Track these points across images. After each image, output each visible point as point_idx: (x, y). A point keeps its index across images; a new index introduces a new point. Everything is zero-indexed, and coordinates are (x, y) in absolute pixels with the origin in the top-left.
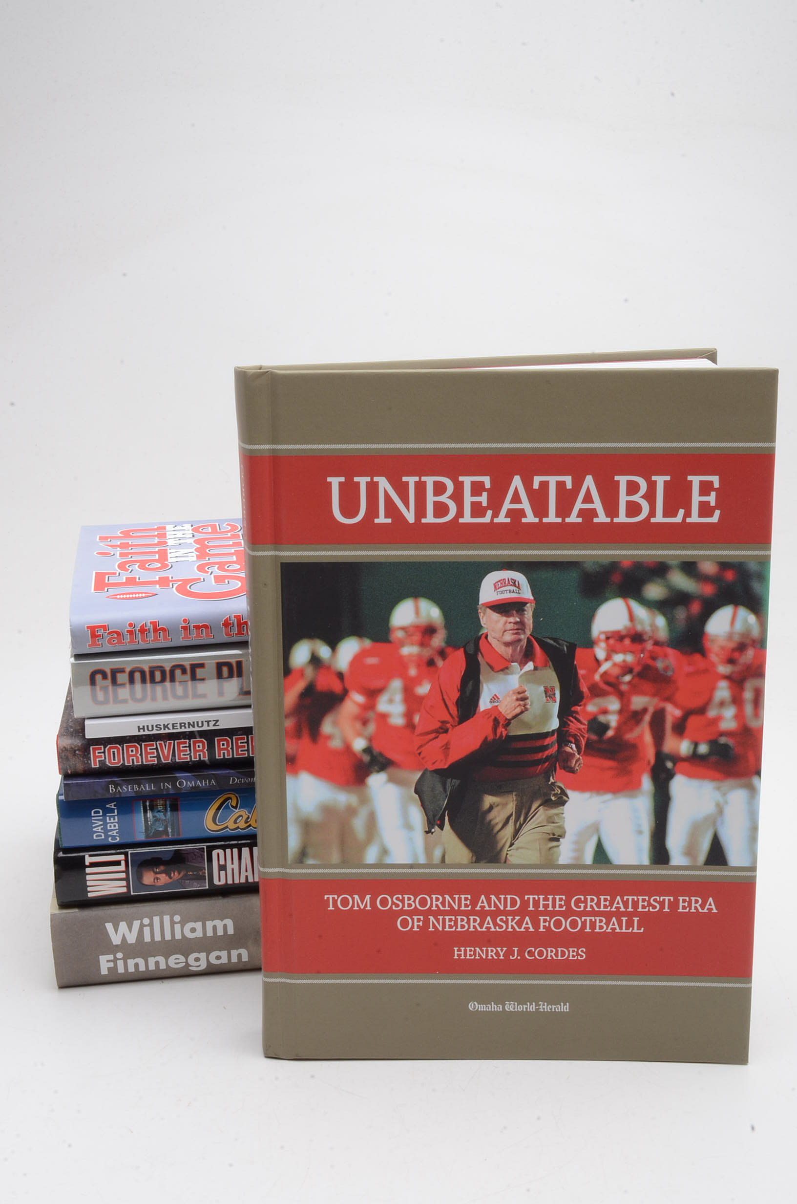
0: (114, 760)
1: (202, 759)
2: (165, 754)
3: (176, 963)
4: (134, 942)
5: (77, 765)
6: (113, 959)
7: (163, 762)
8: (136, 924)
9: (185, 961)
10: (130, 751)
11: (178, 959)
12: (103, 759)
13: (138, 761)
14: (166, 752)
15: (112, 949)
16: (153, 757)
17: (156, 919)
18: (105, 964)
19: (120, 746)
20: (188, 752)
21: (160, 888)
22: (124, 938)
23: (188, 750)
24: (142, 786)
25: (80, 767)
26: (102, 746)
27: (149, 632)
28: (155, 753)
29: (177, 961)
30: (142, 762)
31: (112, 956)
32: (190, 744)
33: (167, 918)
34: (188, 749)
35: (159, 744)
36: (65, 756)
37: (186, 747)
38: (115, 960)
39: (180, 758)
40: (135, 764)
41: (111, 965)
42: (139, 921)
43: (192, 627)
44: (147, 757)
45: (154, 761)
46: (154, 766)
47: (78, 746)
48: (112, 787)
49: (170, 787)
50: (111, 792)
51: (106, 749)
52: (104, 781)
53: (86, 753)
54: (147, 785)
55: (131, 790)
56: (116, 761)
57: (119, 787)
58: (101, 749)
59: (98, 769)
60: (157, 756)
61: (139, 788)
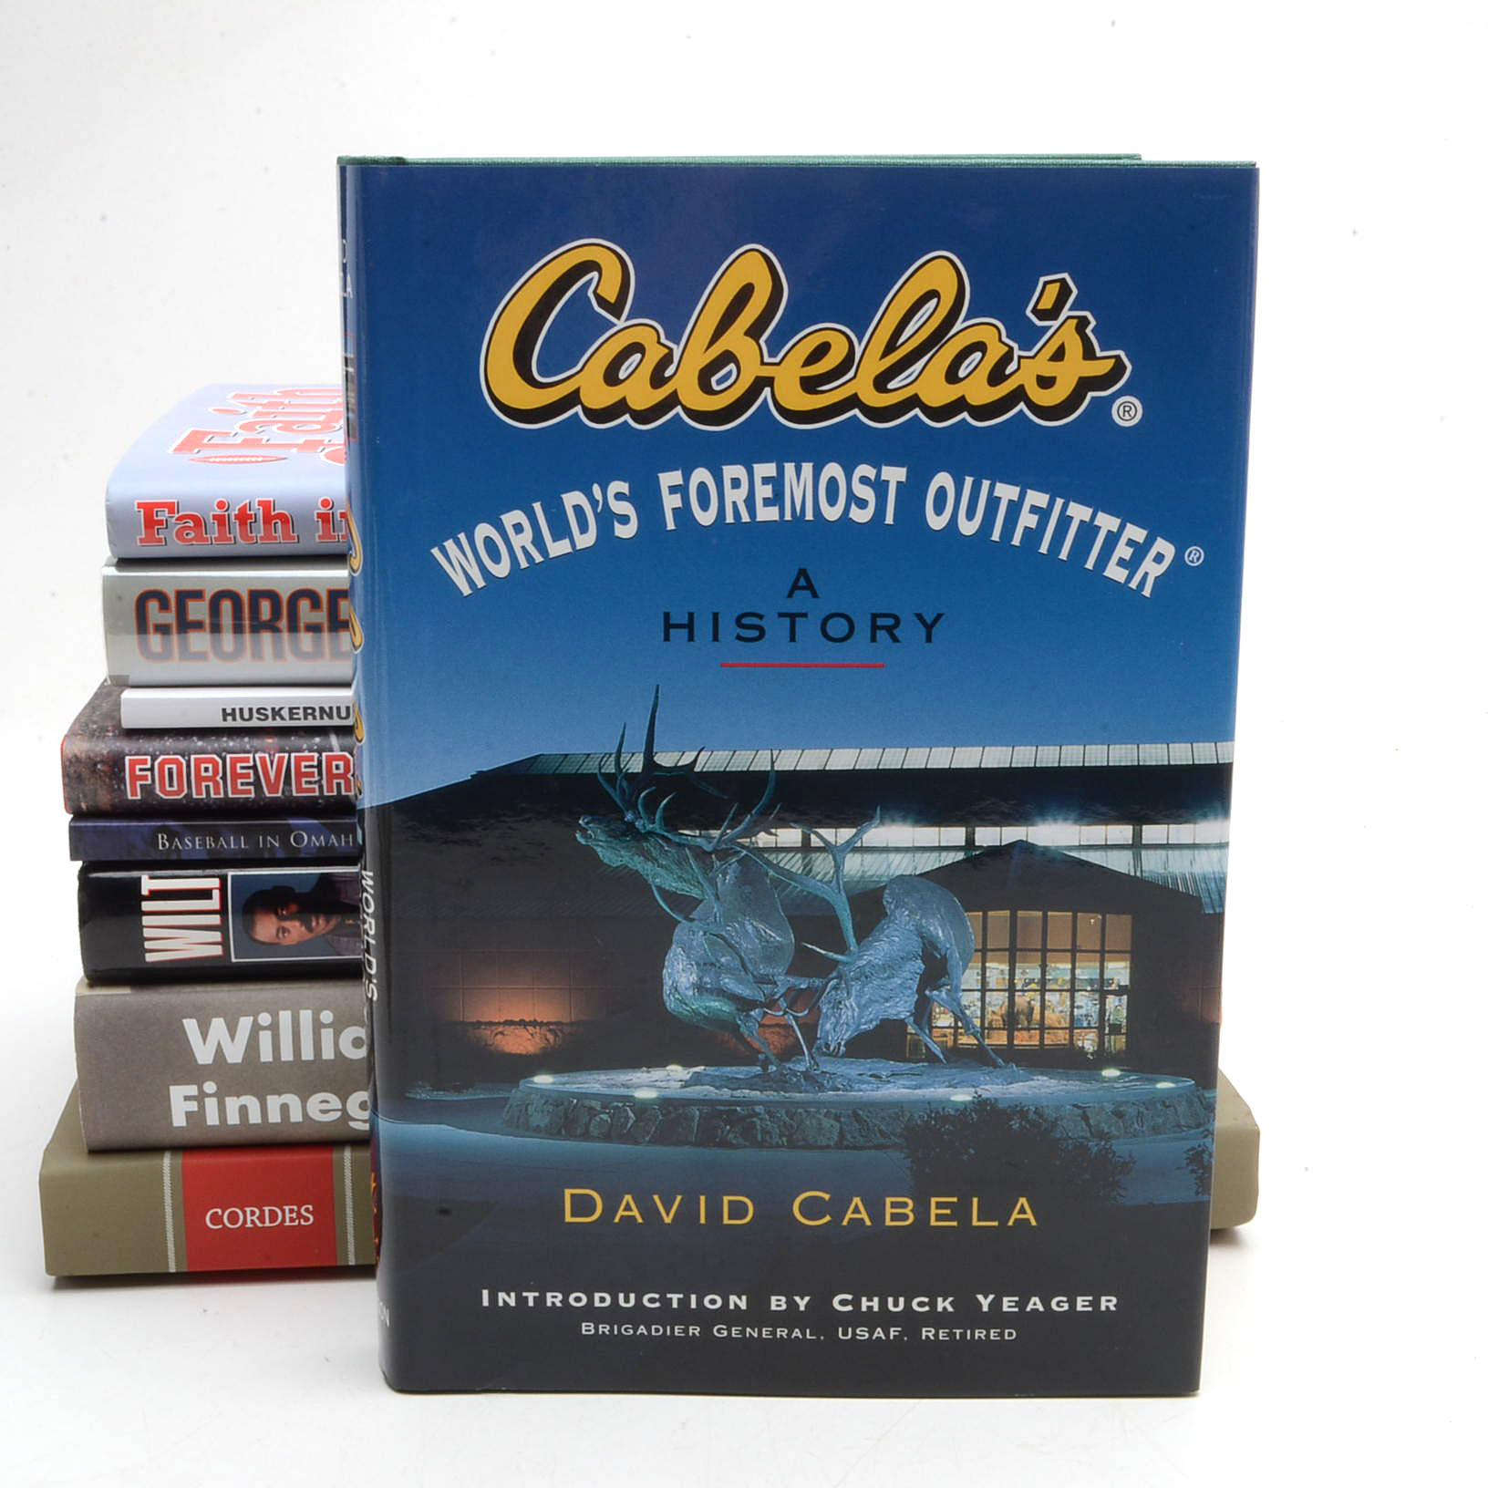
0: (171, 785)
1: (343, 793)
2: (270, 779)
5: (99, 791)
7: (268, 795)
12: (149, 782)
13: (217, 792)
14: (272, 774)
16: (248, 784)
19: (183, 757)
20: (317, 778)
23: (316, 774)
24: (221, 839)
25: (104, 799)
26: (149, 758)
27: (255, 521)
28: (252, 775)
30: (226, 792)
32: (320, 762)
34: (316, 770)
35: (260, 758)
36: (75, 772)
37: (312, 766)
39: (299, 789)
40: (213, 796)
43: (339, 515)
44: (234, 784)
45: (249, 791)
46: (250, 804)
47: (102, 755)
48: (163, 838)
49: (277, 845)
50: (161, 848)
51: (156, 763)
52: (151, 826)
53: (116, 770)
54: (232, 838)
55: (200, 845)
56: (175, 788)
57: (177, 840)
58: (146, 764)
59: (139, 802)
60: (255, 781)
61: (216, 845)
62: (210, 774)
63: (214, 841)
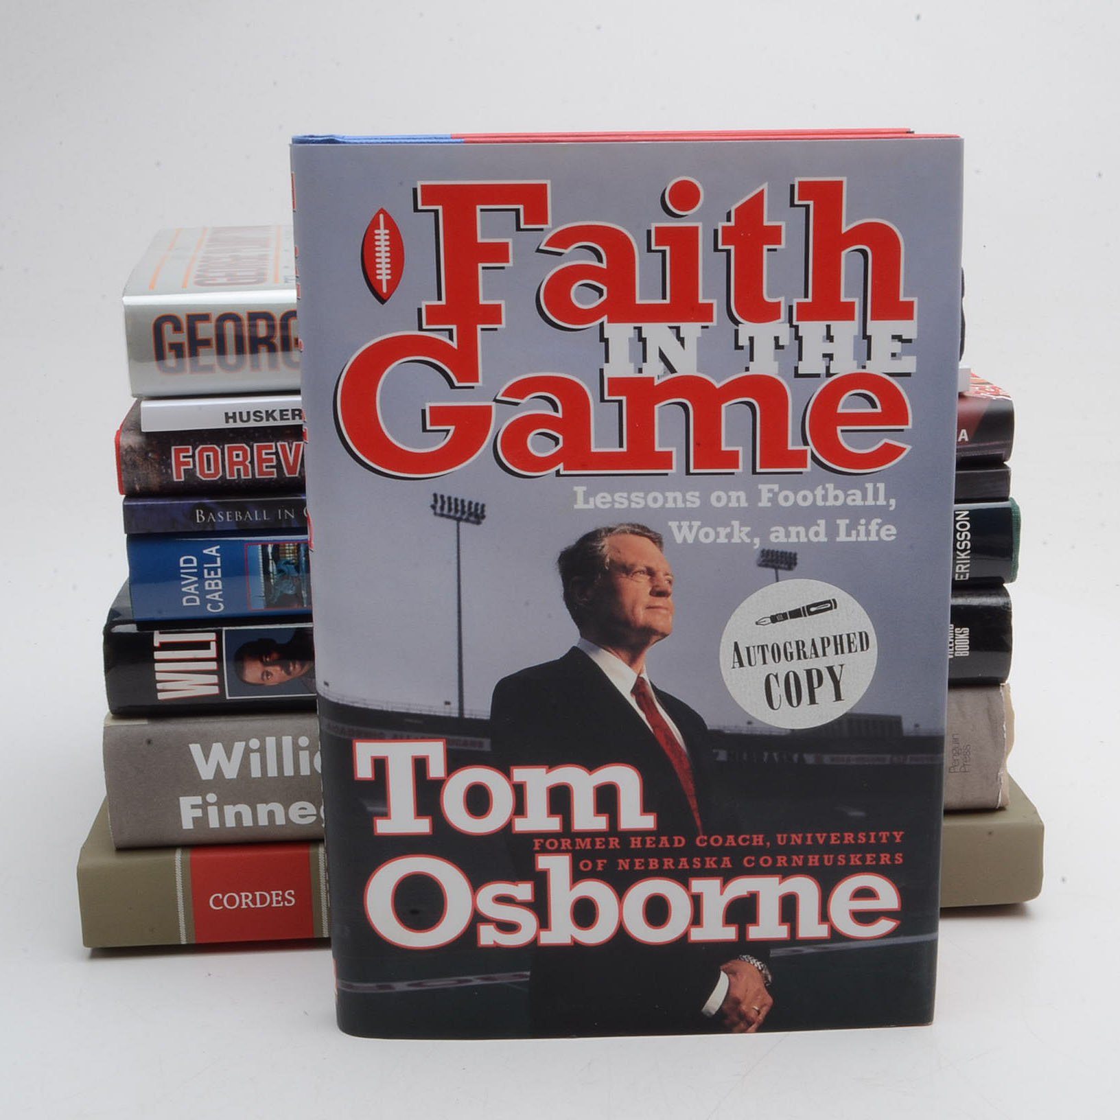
0: (209, 469)
2: (289, 463)
3: (302, 816)
4: (235, 777)
5: (150, 476)
6: (201, 803)
7: (287, 476)
8: (239, 747)
9: (315, 813)
10: (235, 456)
11: (306, 809)
12: (191, 467)
13: (246, 473)
14: (291, 459)
15: (198, 786)
16: (272, 467)
17: (271, 742)
18: (188, 811)
19: (219, 446)
21: (272, 689)
22: (219, 771)
24: (248, 513)
25: (154, 480)
26: (190, 447)
28: (275, 460)
29: (303, 812)
30: (253, 474)
31: (200, 798)
33: (287, 741)
35: (281, 445)
36: (131, 459)
38: (204, 806)
40: (243, 477)
41: (198, 813)
42: (244, 743)
44: (260, 467)
45: (272, 473)
46: (273, 483)
48: (200, 513)
49: (293, 517)
50: (198, 521)
51: (197, 451)
52: (189, 504)
53: (164, 457)
54: (256, 512)
55: (230, 519)
56: (212, 471)
57: (211, 514)
58: (188, 452)
59: (182, 484)
60: (277, 463)
61: (243, 517)
62: (241, 459)
63: (241, 515)
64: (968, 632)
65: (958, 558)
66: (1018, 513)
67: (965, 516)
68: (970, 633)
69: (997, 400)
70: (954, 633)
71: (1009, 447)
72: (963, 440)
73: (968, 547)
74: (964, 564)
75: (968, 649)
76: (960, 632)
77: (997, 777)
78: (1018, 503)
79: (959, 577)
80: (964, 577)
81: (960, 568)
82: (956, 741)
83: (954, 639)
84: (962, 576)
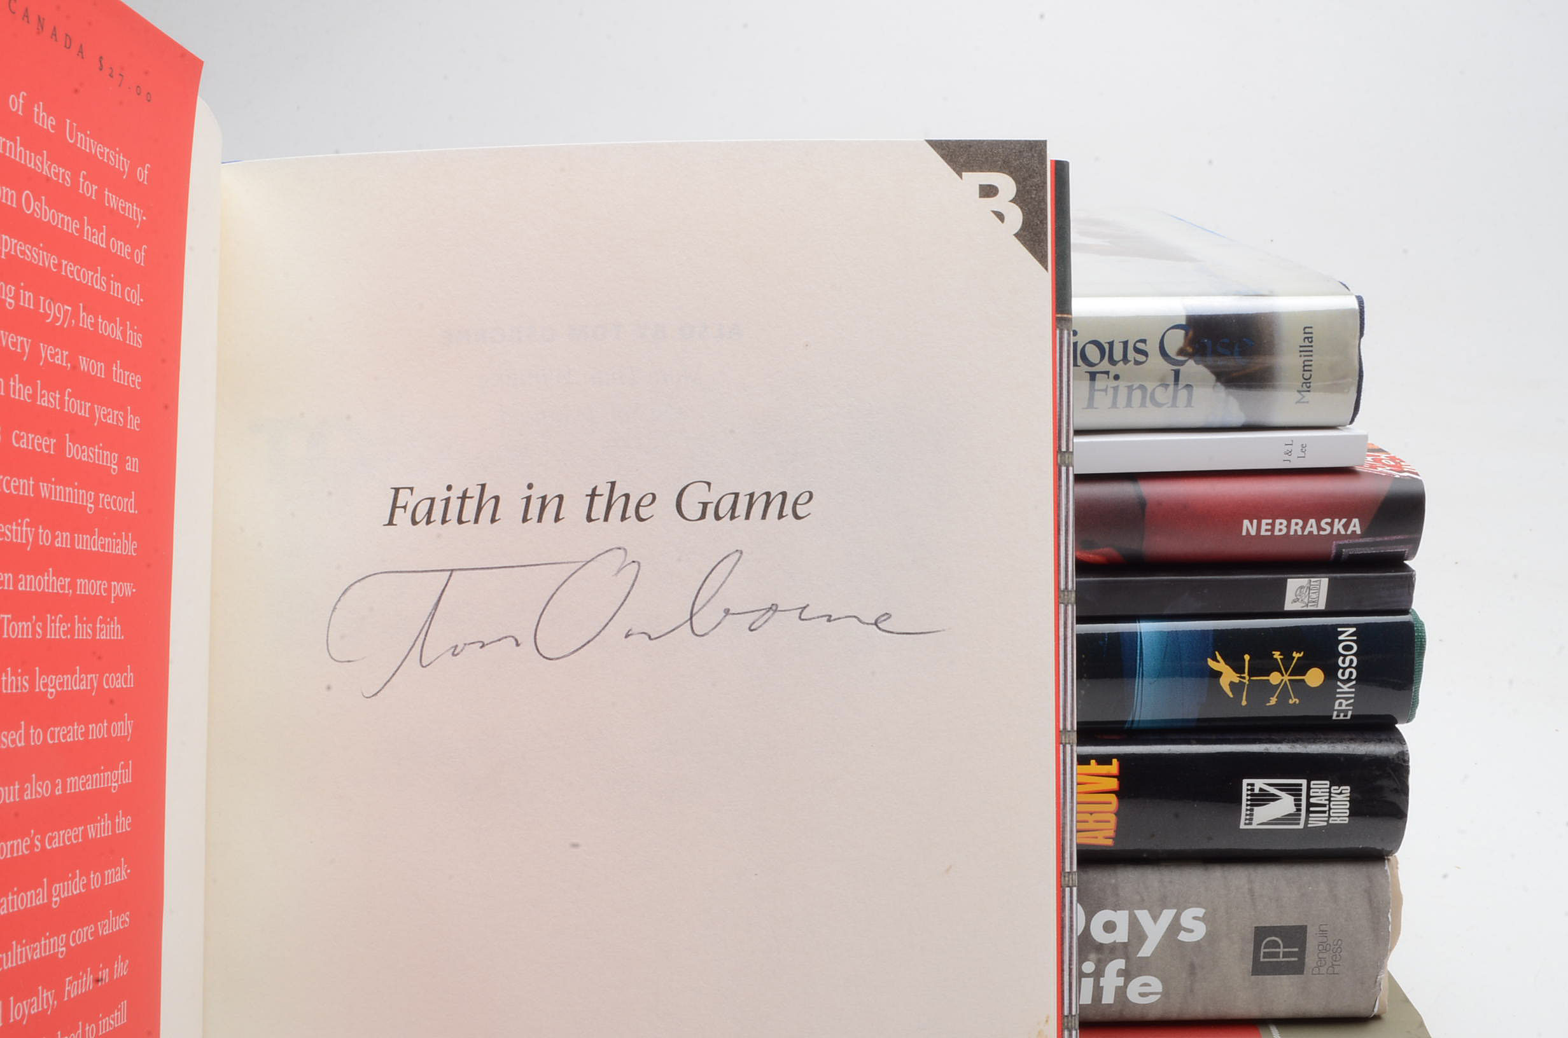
64: (1349, 791)
65: (1338, 690)
66: (1423, 631)
67: (1350, 635)
68: (1350, 793)
69: (1401, 479)
70: (1330, 792)
71: (1415, 543)
72: (1354, 532)
73: (1354, 677)
74: (1347, 699)
75: (1347, 815)
76: (1339, 791)
77: (1376, 982)
78: (1421, 618)
79: (1338, 716)
80: (1344, 716)
81: (1340, 704)
82: (1323, 933)
83: (1330, 800)
84: (1342, 715)
